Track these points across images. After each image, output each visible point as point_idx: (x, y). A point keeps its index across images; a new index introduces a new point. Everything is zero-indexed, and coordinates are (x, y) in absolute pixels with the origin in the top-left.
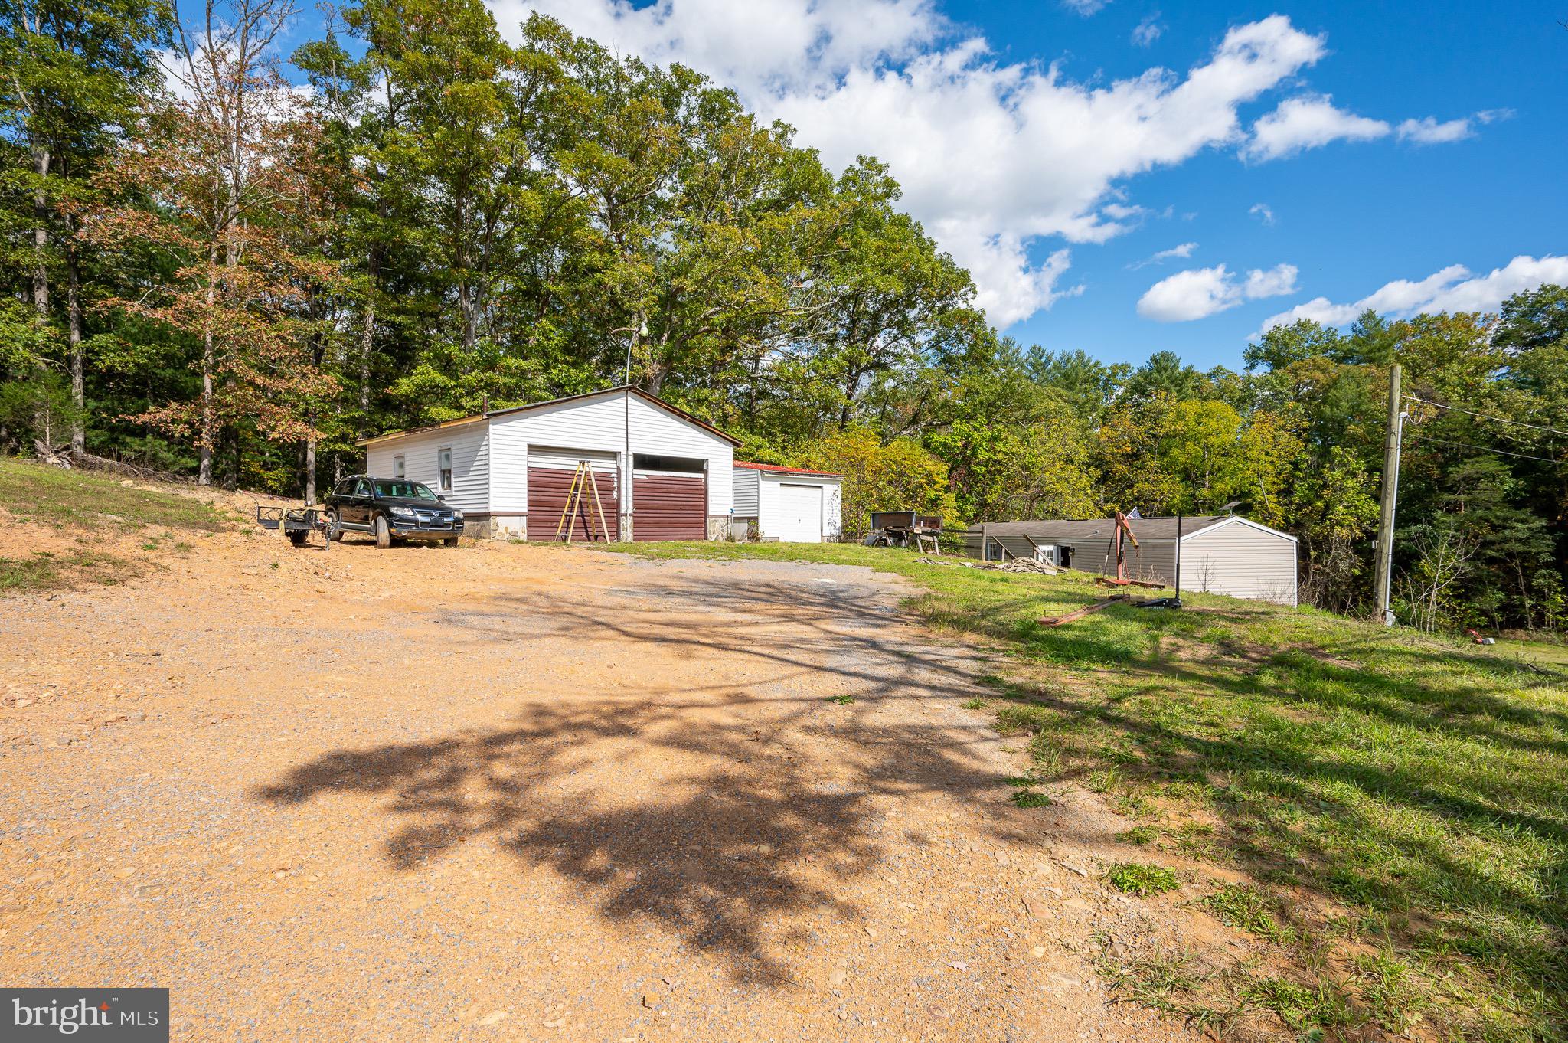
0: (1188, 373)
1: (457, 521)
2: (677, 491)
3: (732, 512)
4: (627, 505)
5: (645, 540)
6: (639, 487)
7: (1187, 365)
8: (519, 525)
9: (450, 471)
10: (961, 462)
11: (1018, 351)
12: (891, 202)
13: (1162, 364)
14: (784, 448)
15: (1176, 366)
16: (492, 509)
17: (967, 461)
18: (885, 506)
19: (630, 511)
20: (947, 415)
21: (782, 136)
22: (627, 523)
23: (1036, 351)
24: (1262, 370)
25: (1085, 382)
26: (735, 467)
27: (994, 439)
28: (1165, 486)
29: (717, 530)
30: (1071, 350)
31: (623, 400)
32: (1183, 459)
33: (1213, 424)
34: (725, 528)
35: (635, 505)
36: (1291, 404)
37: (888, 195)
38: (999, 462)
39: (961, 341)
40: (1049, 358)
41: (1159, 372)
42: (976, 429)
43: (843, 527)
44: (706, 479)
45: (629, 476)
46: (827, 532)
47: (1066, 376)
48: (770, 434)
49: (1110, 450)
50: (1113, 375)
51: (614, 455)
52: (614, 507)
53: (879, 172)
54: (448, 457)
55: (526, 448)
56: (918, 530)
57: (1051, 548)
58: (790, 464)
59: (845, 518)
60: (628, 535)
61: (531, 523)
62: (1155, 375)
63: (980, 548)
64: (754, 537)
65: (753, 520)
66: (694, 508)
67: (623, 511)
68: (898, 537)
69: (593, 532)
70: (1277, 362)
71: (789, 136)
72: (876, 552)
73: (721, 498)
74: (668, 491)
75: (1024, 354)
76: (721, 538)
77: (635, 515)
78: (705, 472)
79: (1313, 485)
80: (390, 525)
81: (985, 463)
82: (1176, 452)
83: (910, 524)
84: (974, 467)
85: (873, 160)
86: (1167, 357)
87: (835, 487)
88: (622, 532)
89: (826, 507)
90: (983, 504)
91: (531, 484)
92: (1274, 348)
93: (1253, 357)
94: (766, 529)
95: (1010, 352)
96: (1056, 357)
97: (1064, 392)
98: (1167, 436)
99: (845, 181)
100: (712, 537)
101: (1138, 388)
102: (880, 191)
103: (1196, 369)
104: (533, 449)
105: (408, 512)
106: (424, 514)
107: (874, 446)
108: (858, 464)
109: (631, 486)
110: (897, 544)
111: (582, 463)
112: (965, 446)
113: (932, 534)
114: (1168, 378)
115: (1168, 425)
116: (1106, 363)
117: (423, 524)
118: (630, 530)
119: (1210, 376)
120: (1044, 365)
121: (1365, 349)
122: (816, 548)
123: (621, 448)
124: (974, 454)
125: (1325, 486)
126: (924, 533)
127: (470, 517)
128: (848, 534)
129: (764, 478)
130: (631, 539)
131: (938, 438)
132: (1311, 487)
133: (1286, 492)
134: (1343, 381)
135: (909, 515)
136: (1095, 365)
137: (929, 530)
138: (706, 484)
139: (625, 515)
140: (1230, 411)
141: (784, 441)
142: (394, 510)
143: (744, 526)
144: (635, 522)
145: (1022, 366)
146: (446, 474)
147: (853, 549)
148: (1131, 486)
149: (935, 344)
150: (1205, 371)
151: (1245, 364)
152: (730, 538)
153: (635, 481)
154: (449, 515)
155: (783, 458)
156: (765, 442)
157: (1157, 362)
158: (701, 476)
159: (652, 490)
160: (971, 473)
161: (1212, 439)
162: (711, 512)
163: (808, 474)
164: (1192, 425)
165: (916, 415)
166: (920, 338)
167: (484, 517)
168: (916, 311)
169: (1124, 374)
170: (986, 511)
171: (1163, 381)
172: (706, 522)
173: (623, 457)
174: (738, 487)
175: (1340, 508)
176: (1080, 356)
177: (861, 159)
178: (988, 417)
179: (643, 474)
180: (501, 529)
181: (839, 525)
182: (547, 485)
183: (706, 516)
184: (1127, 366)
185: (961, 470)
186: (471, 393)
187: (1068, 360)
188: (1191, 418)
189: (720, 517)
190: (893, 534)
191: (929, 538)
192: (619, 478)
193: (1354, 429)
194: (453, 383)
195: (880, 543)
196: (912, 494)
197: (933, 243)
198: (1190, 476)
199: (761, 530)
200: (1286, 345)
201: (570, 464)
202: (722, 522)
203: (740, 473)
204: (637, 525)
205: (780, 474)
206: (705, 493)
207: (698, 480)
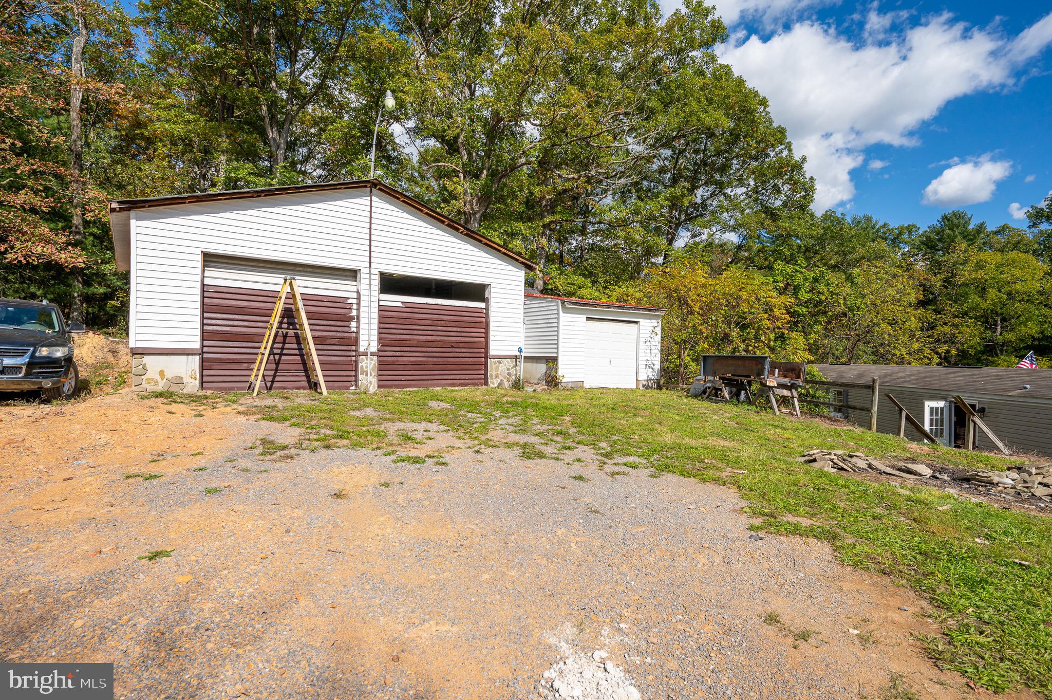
0: (980, 229)
3: (520, 351)
4: (369, 341)
5: (397, 387)
6: (386, 316)
7: (978, 222)
8: (186, 368)
13: (952, 222)
15: (968, 222)
16: (139, 344)
19: (374, 348)
22: (368, 365)
29: (499, 373)
31: (365, 201)
34: (513, 371)
35: (380, 340)
37: (713, 41)
41: (951, 229)
42: (798, 271)
43: (664, 370)
44: (487, 309)
45: (374, 301)
46: (643, 374)
48: (591, 274)
50: (900, 234)
51: (353, 274)
52: (349, 343)
53: (705, 16)
55: (199, 258)
56: (772, 382)
57: (941, 404)
59: (666, 354)
60: (369, 381)
61: (205, 363)
62: (947, 231)
63: (869, 410)
64: (552, 381)
65: (551, 361)
66: (471, 345)
67: (362, 349)
68: (737, 387)
72: (705, 406)
73: (507, 333)
74: (434, 323)
76: (506, 384)
77: (379, 354)
78: (486, 301)
83: (760, 373)
87: (654, 323)
88: (360, 377)
89: (642, 347)
91: (205, 308)
93: (1037, 216)
94: (567, 372)
98: (963, 285)
100: (493, 383)
101: (930, 243)
102: (705, 37)
104: (210, 259)
109: (375, 316)
111: (287, 282)
113: (792, 387)
114: (960, 234)
115: (965, 274)
116: (894, 224)
118: (373, 374)
119: (998, 232)
122: (630, 394)
123: (361, 264)
126: (781, 386)
128: (669, 380)
129: (566, 311)
130: (373, 388)
135: (759, 360)
136: (884, 226)
137: (786, 381)
138: (487, 314)
139: (365, 354)
141: (606, 281)
143: (542, 368)
144: (380, 363)
147: (675, 399)
152: (519, 383)
153: (382, 309)
157: (948, 220)
158: (483, 305)
162: (493, 352)
163: (623, 306)
169: (910, 234)
171: (956, 237)
172: (486, 363)
173: (365, 276)
174: (531, 320)
176: (868, 219)
179: (396, 300)
181: (657, 366)
182: (233, 311)
183: (486, 357)
184: (914, 226)
189: (506, 357)
190: (729, 383)
191: (786, 393)
192: (358, 305)
195: (712, 394)
198: (987, 320)
199: (561, 373)
201: (278, 283)
202: (508, 363)
203: (535, 304)
204: (383, 366)
205: (583, 304)
206: (487, 326)
207: (477, 311)
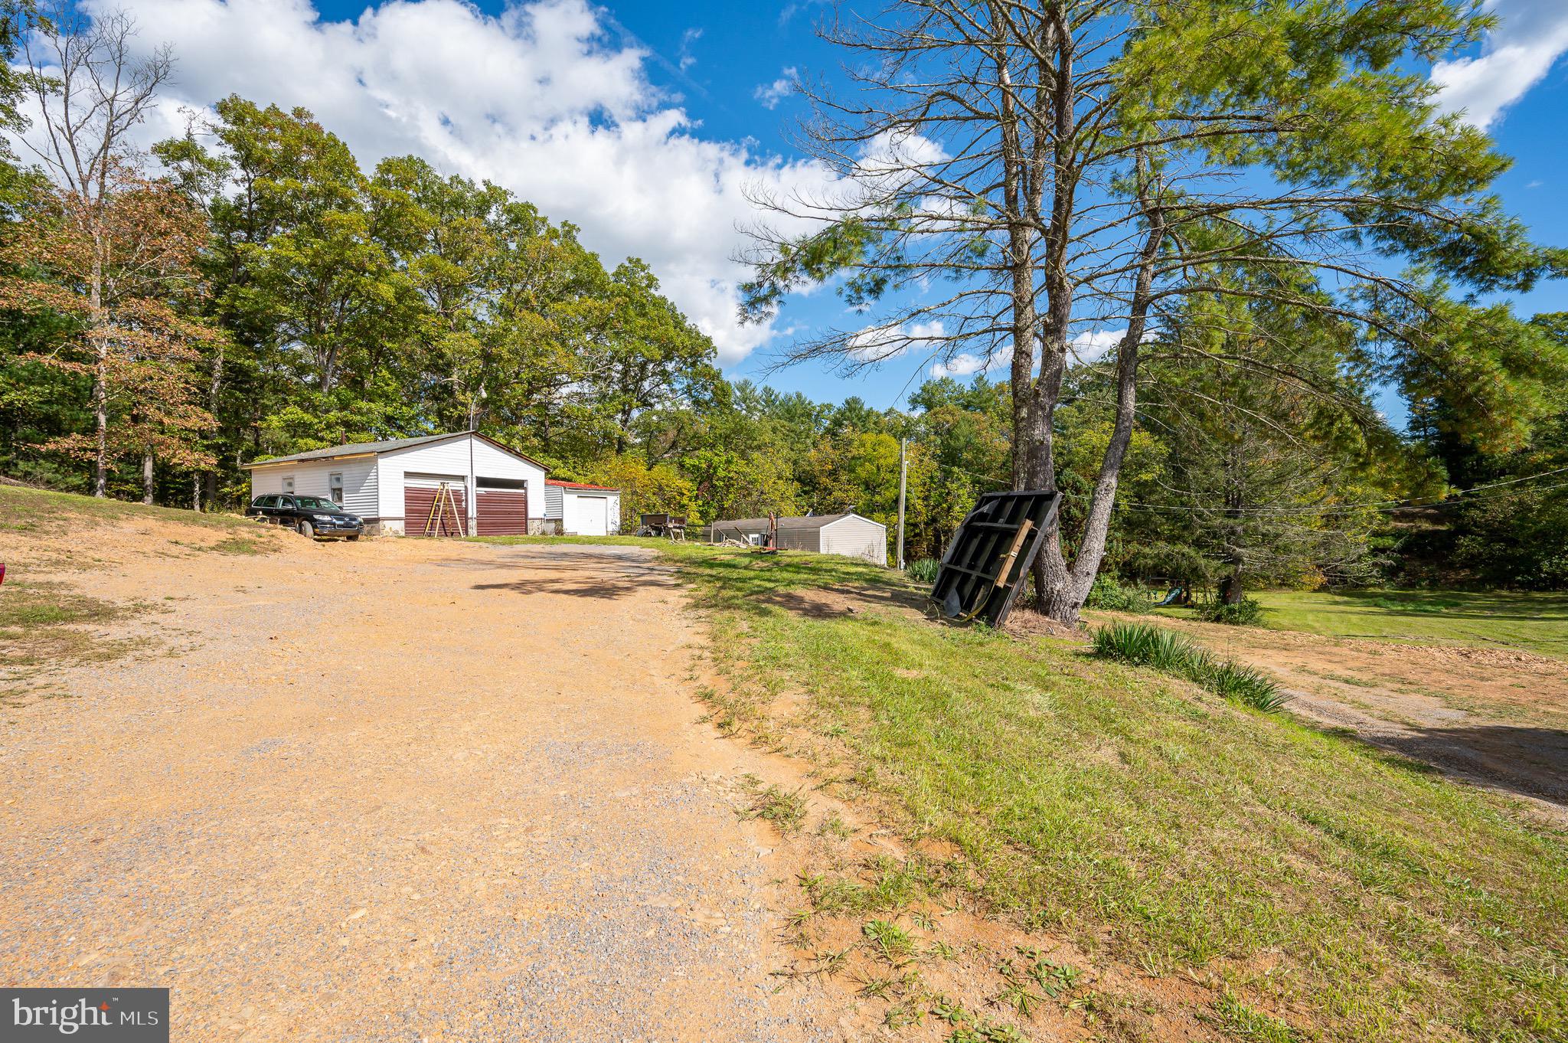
0: (870, 412)
1: (360, 524)
2: (506, 502)
3: (543, 516)
4: (472, 512)
5: (486, 534)
6: (480, 499)
7: (869, 407)
8: (400, 526)
9: (340, 490)
10: (705, 479)
11: (754, 390)
12: (652, 291)
13: (853, 405)
14: (575, 467)
15: (862, 407)
16: (381, 515)
17: (710, 478)
18: (650, 511)
19: (475, 515)
20: (698, 442)
21: (569, 232)
22: (472, 524)
23: (768, 391)
24: (920, 411)
25: (802, 415)
26: (546, 484)
27: (729, 462)
28: (851, 494)
29: (534, 528)
30: (792, 392)
31: (468, 441)
32: (864, 475)
33: (882, 450)
34: (540, 526)
35: (477, 511)
36: (932, 437)
37: (649, 286)
38: (732, 478)
39: (706, 390)
40: (776, 396)
41: (850, 411)
42: (716, 455)
43: (622, 525)
44: (526, 493)
45: (474, 491)
46: (611, 528)
47: (788, 411)
48: (563, 457)
49: (818, 468)
50: (822, 411)
51: (463, 478)
52: (464, 513)
53: (643, 270)
54: (338, 480)
55: (403, 474)
56: (670, 526)
57: (757, 536)
58: (582, 481)
59: (623, 520)
60: (473, 531)
61: (407, 524)
62: (848, 413)
64: (559, 532)
65: (559, 521)
66: (518, 513)
67: (470, 516)
68: (658, 531)
69: (449, 530)
70: (929, 406)
71: (574, 233)
72: (644, 540)
73: (537, 507)
74: (500, 502)
75: (758, 392)
76: (537, 533)
77: (478, 518)
78: (525, 489)
79: (941, 493)
80: (314, 527)
81: (722, 479)
82: (859, 470)
83: (666, 522)
84: (715, 482)
85: (638, 261)
86: (856, 400)
87: (615, 498)
88: (470, 529)
89: (609, 512)
90: (722, 508)
91: (407, 498)
92: (927, 397)
93: (914, 402)
94: (569, 527)
95: (748, 391)
96: (782, 396)
97: (786, 423)
98: (853, 458)
99: (617, 274)
100: (531, 533)
101: (837, 423)
102: (644, 284)
103: (875, 409)
104: (408, 475)
105: (327, 518)
106: (338, 519)
107: (642, 469)
108: (631, 481)
109: (475, 499)
110: (659, 535)
111: (442, 483)
112: (709, 467)
113: (679, 528)
114: (856, 416)
115: (855, 450)
116: (817, 403)
117: (339, 526)
118: (475, 529)
119: (886, 414)
120: (773, 402)
121: (977, 401)
122: (605, 538)
123: (466, 472)
124: (715, 472)
125: (948, 494)
126: (675, 528)
127: (367, 521)
128: (625, 530)
129: (566, 492)
130: (475, 534)
131: (688, 461)
132: (940, 495)
133: (926, 499)
134: (961, 423)
135: (665, 516)
136: (809, 404)
137: (678, 525)
138: (526, 497)
139: (471, 518)
140: (893, 441)
141: (573, 462)
142: (316, 517)
143: (552, 526)
144: (478, 523)
145: (757, 402)
146: (338, 493)
147: (627, 538)
148: (830, 494)
149: (688, 391)
150: (883, 411)
151: (909, 406)
152: (543, 533)
153: (478, 495)
154: (355, 520)
155: (575, 476)
156: (560, 463)
157: (849, 404)
158: (523, 491)
159: (489, 501)
160: (714, 486)
161: (882, 461)
162: (530, 515)
163: (594, 488)
164: (870, 450)
165: (674, 442)
166: (677, 386)
167: (377, 520)
168: (674, 363)
169: (829, 412)
170: (723, 514)
171: (853, 418)
172: (526, 522)
173: (469, 479)
174: (549, 500)
175: (957, 508)
176: (799, 396)
177: (630, 260)
178: (725, 446)
179: (483, 490)
180: (387, 529)
181: (618, 523)
182: (417, 499)
183: (526, 519)
184: (831, 405)
185: (706, 484)
186: (329, 426)
187: (790, 399)
188: (868, 445)
189: (536, 519)
190: (655, 528)
191: (679, 531)
192: (466, 494)
193: (967, 456)
194: (316, 420)
195: (647, 534)
196: (668, 502)
197: (684, 317)
198: (870, 486)
199: (565, 527)
200: (933, 394)
201: (435, 484)
202: (538, 522)
203: (551, 488)
204: (479, 525)
205: (576, 489)
206: (526, 503)
207: (520, 494)
